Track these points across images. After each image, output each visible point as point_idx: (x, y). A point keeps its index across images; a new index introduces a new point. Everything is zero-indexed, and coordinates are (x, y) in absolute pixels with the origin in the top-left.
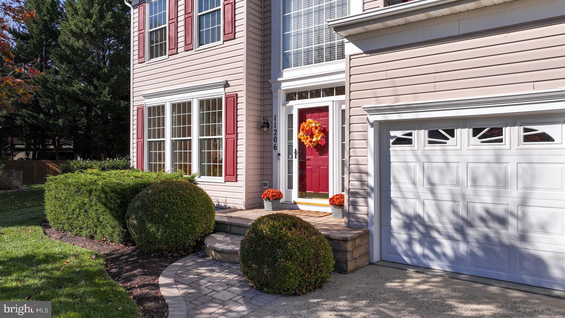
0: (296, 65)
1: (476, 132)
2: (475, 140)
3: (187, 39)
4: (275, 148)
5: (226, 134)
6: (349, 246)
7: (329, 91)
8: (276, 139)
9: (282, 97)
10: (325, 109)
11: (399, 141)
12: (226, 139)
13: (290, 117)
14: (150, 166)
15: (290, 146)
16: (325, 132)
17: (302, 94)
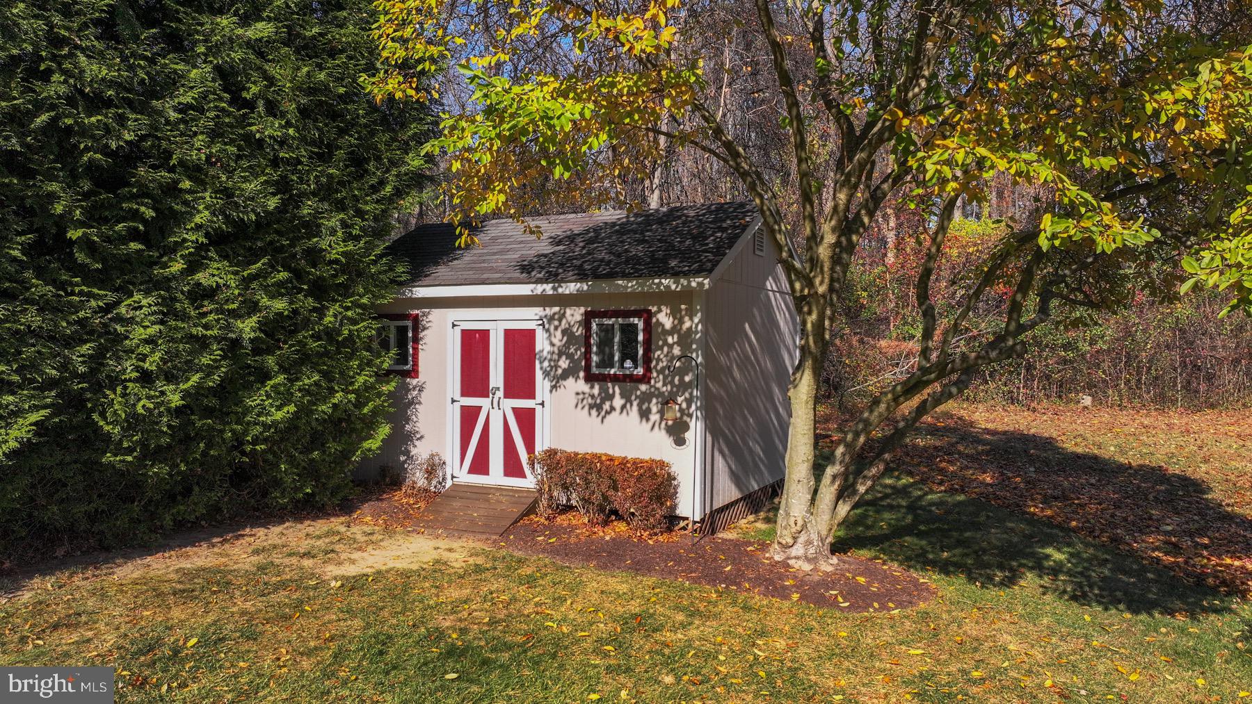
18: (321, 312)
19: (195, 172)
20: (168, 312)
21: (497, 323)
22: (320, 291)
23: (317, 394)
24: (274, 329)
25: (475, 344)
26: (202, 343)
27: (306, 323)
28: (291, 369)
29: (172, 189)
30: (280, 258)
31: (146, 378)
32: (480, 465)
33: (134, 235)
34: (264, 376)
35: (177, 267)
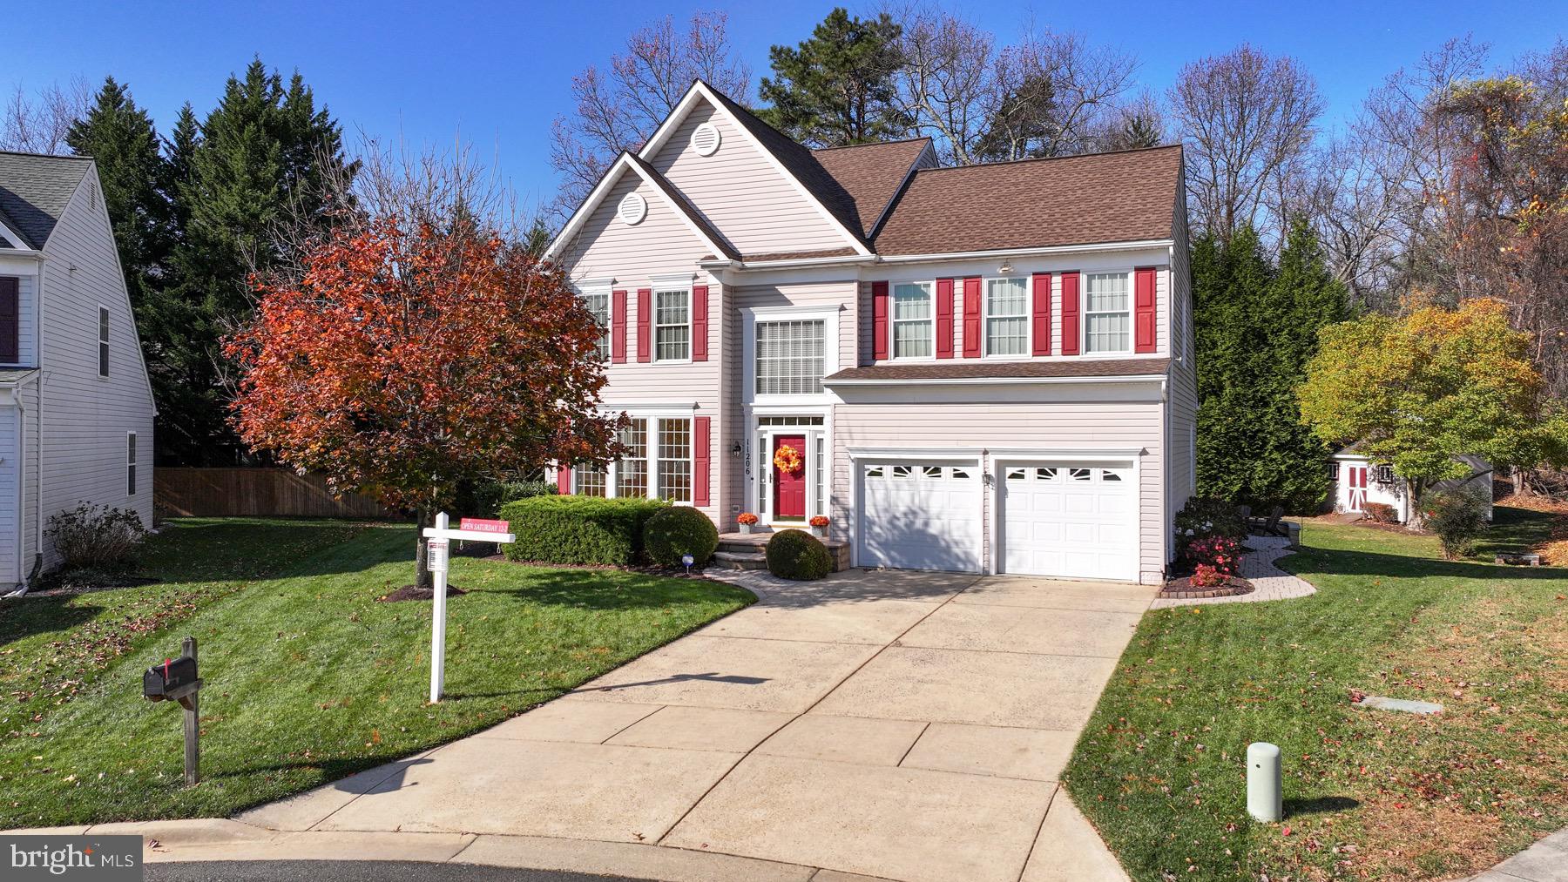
0: (772, 391)
1: (926, 469)
2: (925, 475)
3: (642, 349)
4: (748, 471)
5: (696, 457)
6: (839, 552)
7: (804, 421)
8: (748, 464)
9: (755, 422)
10: (803, 437)
11: (872, 474)
12: (696, 463)
13: (763, 441)
14: (578, 490)
15: (762, 472)
16: (802, 459)
17: (778, 421)
18: (1305, 463)
19: (1271, 433)
20: (1265, 464)
21: (1359, 465)
22: (1305, 457)
23: (1303, 484)
24: (1290, 467)
25: (1353, 471)
26: (1273, 471)
27: (1300, 466)
28: (1295, 478)
29: (1266, 437)
30: (1291, 449)
31: (1260, 479)
32: (1354, 507)
33: (1257, 448)
34: (1288, 478)
35: (1267, 454)
